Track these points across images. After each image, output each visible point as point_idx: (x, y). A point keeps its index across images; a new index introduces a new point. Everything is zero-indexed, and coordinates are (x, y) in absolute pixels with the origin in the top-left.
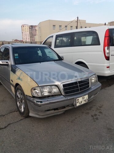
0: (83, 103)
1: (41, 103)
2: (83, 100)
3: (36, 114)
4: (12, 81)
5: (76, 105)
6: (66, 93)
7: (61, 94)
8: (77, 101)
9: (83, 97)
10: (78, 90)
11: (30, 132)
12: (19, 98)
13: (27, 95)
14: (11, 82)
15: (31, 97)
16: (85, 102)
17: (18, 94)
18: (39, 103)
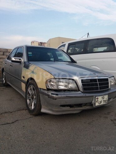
0: (102, 103)
1: (56, 96)
2: (103, 100)
3: (50, 110)
4: (24, 77)
5: (95, 104)
6: (84, 89)
7: (79, 90)
8: (96, 100)
9: (103, 96)
10: (97, 88)
11: (41, 129)
12: (30, 95)
13: (40, 88)
14: (22, 78)
15: (45, 90)
16: (104, 103)
17: (29, 90)
18: (55, 96)
